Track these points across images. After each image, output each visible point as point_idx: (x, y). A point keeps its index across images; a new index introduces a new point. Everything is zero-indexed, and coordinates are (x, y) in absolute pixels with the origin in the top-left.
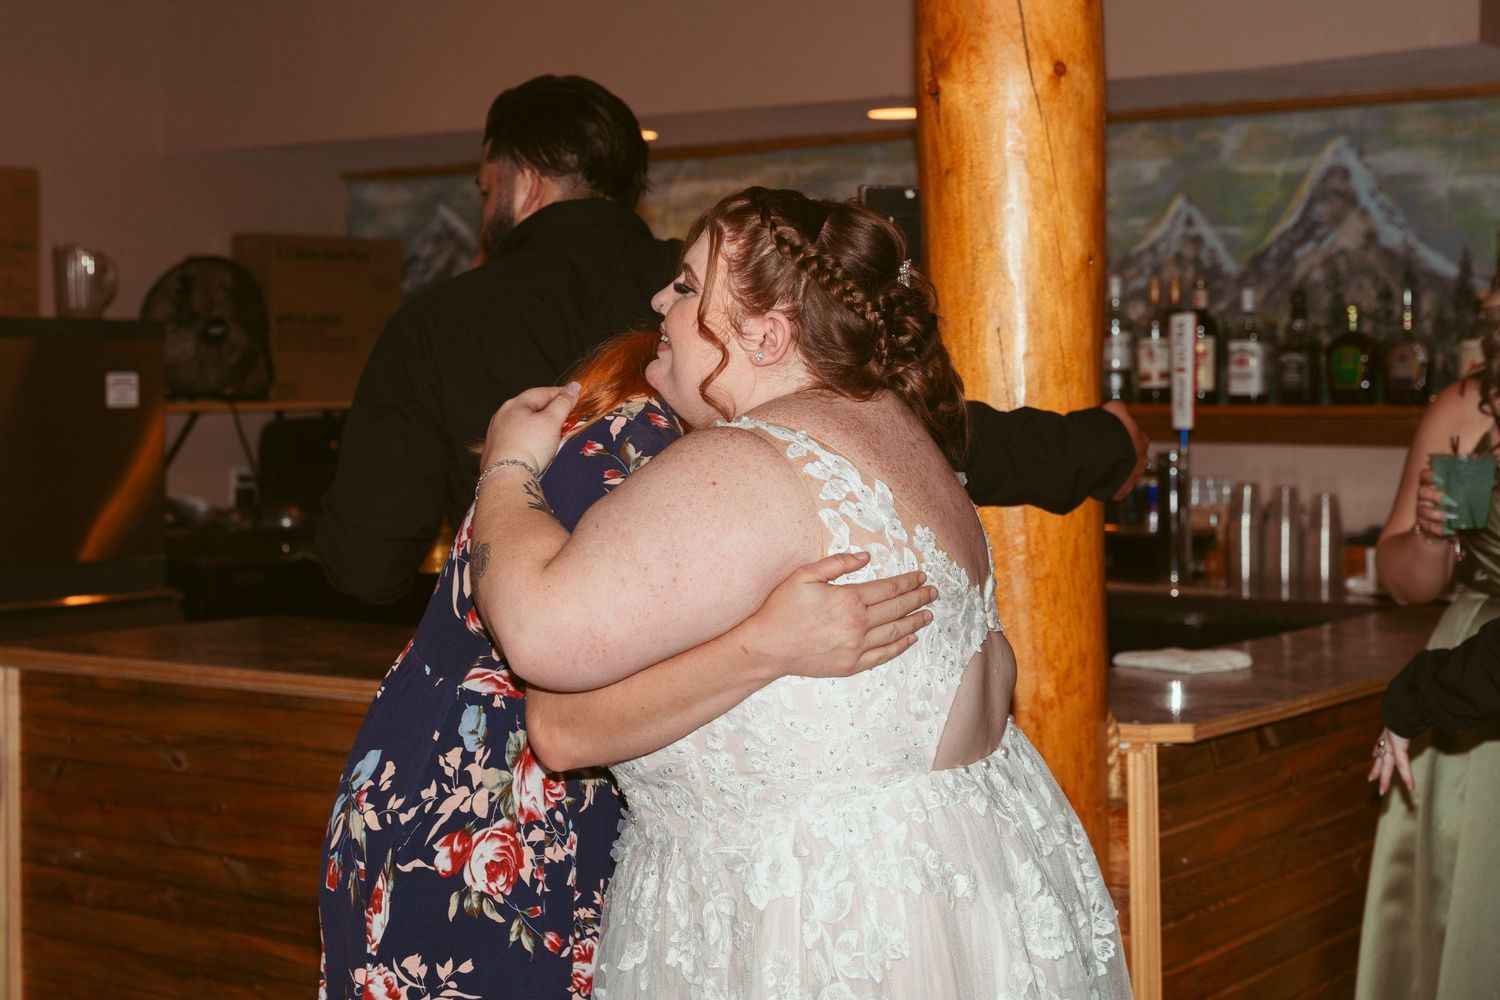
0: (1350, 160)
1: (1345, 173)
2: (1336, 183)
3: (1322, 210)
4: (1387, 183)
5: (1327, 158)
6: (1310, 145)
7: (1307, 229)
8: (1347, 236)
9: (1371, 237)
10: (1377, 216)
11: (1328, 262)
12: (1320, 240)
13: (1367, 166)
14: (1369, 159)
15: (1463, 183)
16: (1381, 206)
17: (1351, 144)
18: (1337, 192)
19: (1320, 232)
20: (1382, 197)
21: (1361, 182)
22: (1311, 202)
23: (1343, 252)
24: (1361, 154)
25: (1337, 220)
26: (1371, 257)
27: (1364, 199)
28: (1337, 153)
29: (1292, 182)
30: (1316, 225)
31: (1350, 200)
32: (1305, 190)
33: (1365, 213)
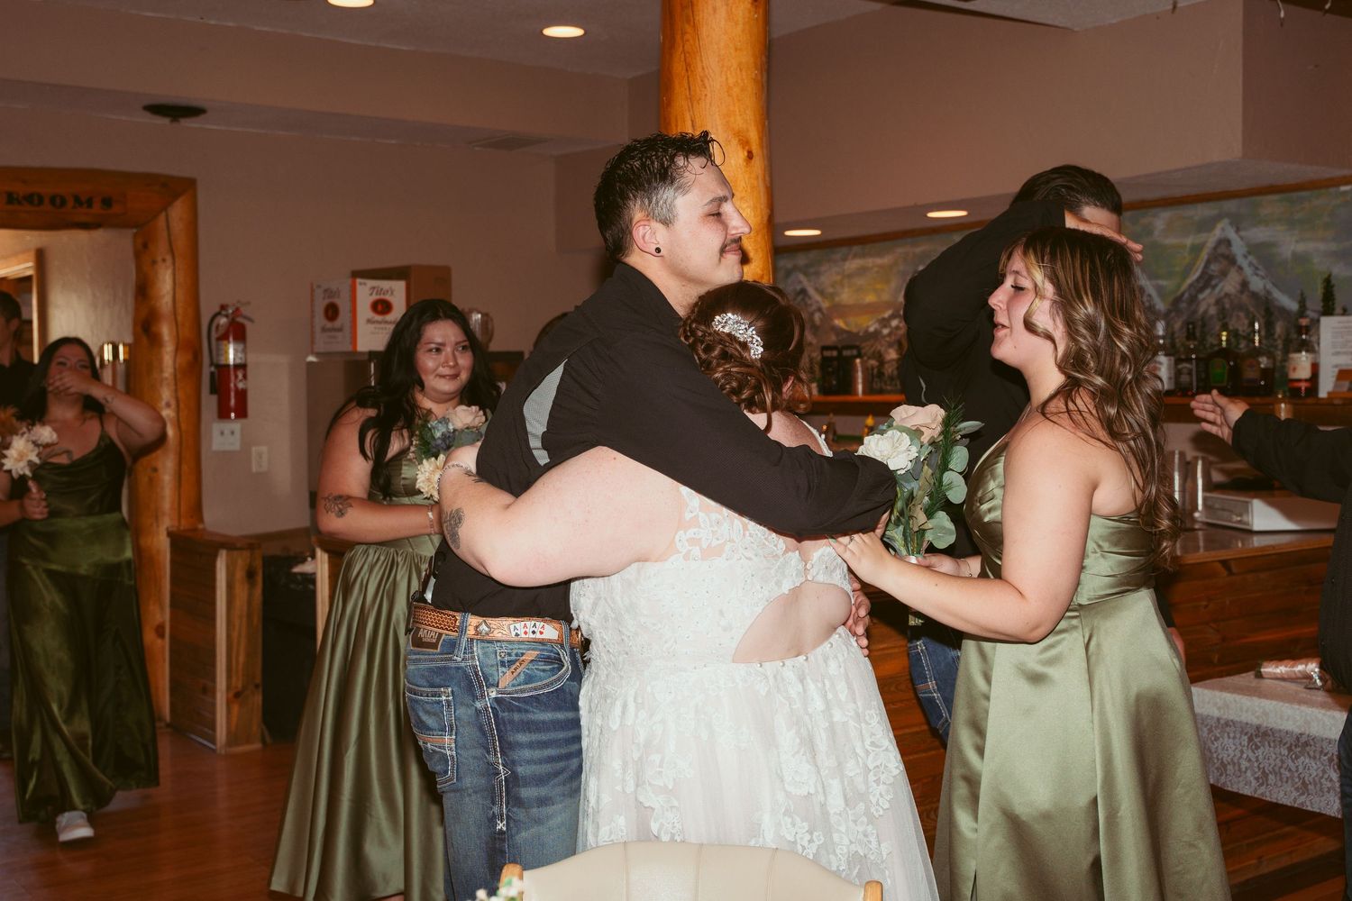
0: (1231, 234)
1: (1228, 243)
2: (1222, 250)
3: (1214, 267)
4: (1255, 249)
5: (1217, 233)
6: (1206, 225)
7: (1206, 281)
8: (1230, 285)
9: (1244, 285)
10: (1248, 271)
11: (1218, 302)
12: (1214, 287)
13: (1242, 238)
14: (1243, 233)
15: (1301, 247)
16: (1251, 264)
17: (1231, 224)
18: (1223, 256)
19: (1213, 283)
20: (1251, 258)
21: (1238, 248)
22: (1208, 262)
23: (1227, 295)
24: (1238, 230)
25: (1224, 274)
26: (1245, 298)
27: (1241, 261)
28: (1223, 229)
29: (1197, 249)
30: (1211, 278)
31: (1231, 260)
32: (1204, 255)
33: (1240, 268)
